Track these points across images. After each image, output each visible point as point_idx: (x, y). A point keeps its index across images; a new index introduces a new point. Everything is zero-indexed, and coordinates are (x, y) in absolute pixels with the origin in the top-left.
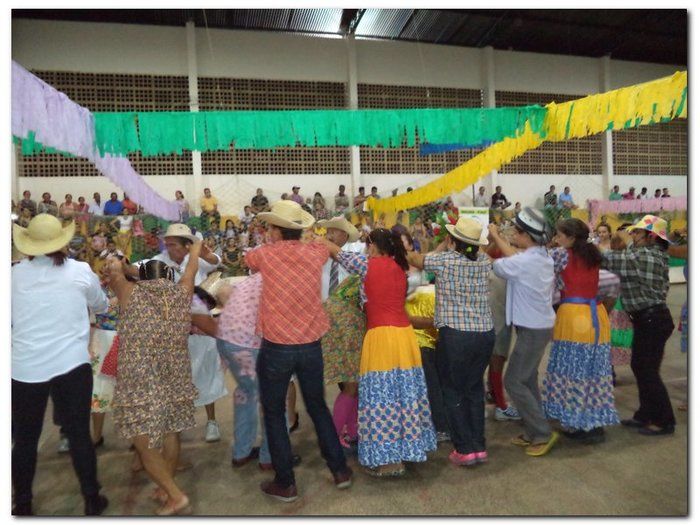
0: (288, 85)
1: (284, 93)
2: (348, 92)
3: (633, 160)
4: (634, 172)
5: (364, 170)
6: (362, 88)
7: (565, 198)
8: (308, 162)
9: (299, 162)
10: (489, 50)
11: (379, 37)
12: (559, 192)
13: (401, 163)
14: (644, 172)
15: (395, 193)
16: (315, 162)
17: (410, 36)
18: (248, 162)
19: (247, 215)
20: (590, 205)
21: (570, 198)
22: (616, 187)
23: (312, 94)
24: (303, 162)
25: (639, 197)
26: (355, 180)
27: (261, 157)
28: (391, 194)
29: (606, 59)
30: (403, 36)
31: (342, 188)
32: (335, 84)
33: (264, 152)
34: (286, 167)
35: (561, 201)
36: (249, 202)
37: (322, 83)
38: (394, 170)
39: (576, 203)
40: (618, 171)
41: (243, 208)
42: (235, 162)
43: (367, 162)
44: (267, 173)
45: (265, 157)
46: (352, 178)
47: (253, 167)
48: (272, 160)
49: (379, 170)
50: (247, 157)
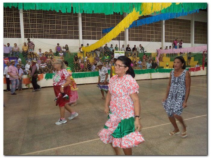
3: (171, 38)
5: (84, 38)
8: (64, 35)
13: (96, 36)
16: (66, 35)
18: (42, 34)
34: (56, 36)
38: (94, 38)
40: (166, 41)
42: (37, 34)
43: (85, 35)
44: (49, 38)
45: (48, 32)
46: (80, 41)
47: (44, 36)
48: (51, 33)
49: (89, 38)
50: (42, 32)
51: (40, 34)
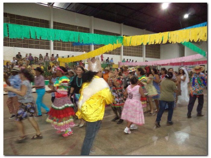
0: (30, 19)
1: (28, 21)
2: (50, 24)
3: (127, 52)
4: (128, 55)
5: (55, 49)
6: (54, 23)
7: (111, 61)
8: (36, 45)
9: (33, 44)
10: (92, 17)
11: (60, 8)
12: (110, 59)
13: (66, 47)
14: (130, 55)
15: (69, 56)
16: (38, 45)
17: (69, 9)
18: (14, 43)
19: (14, 60)
20: (119, 63)
21: (113, 62)
22: (124, 59)
23: (38, 23)
24: (34, 45)
25: (129, 62)
26: (52, 52)
27: (19, 41)
28: (67, 57)
29: (122, 24)
30: (67, 9)
31: (47, 54)
32: (46, 20)
33: (20, 40)
34: (28, 46)
35: (110, 62)
36: (15, 56)
37: (41, 20)
38: (64, 49)
39: (114, 63)
40: (124, 55)
41: (12, 58)
42: (9, 42)
43: (55, 46)
44: (21, 47)
45: (21, 42)
46: (51, 51)
47: (16, 45)
48: (23, 43)
49: (59, 49)
50: (14, 41)
51: (13, 42)
